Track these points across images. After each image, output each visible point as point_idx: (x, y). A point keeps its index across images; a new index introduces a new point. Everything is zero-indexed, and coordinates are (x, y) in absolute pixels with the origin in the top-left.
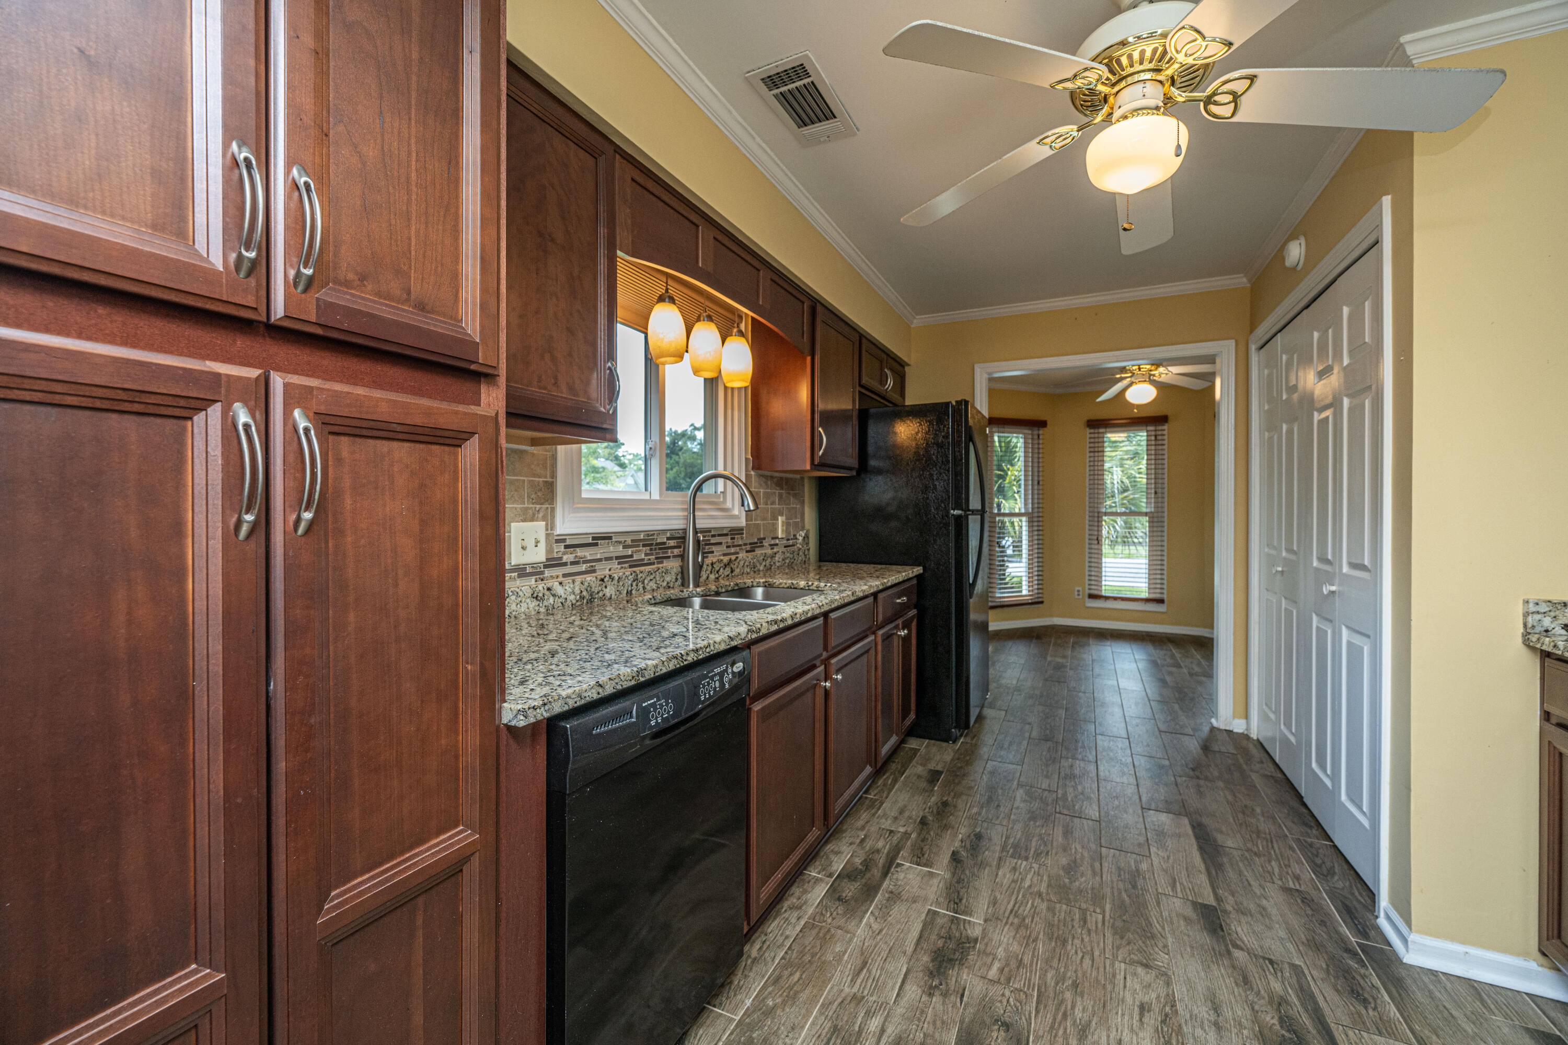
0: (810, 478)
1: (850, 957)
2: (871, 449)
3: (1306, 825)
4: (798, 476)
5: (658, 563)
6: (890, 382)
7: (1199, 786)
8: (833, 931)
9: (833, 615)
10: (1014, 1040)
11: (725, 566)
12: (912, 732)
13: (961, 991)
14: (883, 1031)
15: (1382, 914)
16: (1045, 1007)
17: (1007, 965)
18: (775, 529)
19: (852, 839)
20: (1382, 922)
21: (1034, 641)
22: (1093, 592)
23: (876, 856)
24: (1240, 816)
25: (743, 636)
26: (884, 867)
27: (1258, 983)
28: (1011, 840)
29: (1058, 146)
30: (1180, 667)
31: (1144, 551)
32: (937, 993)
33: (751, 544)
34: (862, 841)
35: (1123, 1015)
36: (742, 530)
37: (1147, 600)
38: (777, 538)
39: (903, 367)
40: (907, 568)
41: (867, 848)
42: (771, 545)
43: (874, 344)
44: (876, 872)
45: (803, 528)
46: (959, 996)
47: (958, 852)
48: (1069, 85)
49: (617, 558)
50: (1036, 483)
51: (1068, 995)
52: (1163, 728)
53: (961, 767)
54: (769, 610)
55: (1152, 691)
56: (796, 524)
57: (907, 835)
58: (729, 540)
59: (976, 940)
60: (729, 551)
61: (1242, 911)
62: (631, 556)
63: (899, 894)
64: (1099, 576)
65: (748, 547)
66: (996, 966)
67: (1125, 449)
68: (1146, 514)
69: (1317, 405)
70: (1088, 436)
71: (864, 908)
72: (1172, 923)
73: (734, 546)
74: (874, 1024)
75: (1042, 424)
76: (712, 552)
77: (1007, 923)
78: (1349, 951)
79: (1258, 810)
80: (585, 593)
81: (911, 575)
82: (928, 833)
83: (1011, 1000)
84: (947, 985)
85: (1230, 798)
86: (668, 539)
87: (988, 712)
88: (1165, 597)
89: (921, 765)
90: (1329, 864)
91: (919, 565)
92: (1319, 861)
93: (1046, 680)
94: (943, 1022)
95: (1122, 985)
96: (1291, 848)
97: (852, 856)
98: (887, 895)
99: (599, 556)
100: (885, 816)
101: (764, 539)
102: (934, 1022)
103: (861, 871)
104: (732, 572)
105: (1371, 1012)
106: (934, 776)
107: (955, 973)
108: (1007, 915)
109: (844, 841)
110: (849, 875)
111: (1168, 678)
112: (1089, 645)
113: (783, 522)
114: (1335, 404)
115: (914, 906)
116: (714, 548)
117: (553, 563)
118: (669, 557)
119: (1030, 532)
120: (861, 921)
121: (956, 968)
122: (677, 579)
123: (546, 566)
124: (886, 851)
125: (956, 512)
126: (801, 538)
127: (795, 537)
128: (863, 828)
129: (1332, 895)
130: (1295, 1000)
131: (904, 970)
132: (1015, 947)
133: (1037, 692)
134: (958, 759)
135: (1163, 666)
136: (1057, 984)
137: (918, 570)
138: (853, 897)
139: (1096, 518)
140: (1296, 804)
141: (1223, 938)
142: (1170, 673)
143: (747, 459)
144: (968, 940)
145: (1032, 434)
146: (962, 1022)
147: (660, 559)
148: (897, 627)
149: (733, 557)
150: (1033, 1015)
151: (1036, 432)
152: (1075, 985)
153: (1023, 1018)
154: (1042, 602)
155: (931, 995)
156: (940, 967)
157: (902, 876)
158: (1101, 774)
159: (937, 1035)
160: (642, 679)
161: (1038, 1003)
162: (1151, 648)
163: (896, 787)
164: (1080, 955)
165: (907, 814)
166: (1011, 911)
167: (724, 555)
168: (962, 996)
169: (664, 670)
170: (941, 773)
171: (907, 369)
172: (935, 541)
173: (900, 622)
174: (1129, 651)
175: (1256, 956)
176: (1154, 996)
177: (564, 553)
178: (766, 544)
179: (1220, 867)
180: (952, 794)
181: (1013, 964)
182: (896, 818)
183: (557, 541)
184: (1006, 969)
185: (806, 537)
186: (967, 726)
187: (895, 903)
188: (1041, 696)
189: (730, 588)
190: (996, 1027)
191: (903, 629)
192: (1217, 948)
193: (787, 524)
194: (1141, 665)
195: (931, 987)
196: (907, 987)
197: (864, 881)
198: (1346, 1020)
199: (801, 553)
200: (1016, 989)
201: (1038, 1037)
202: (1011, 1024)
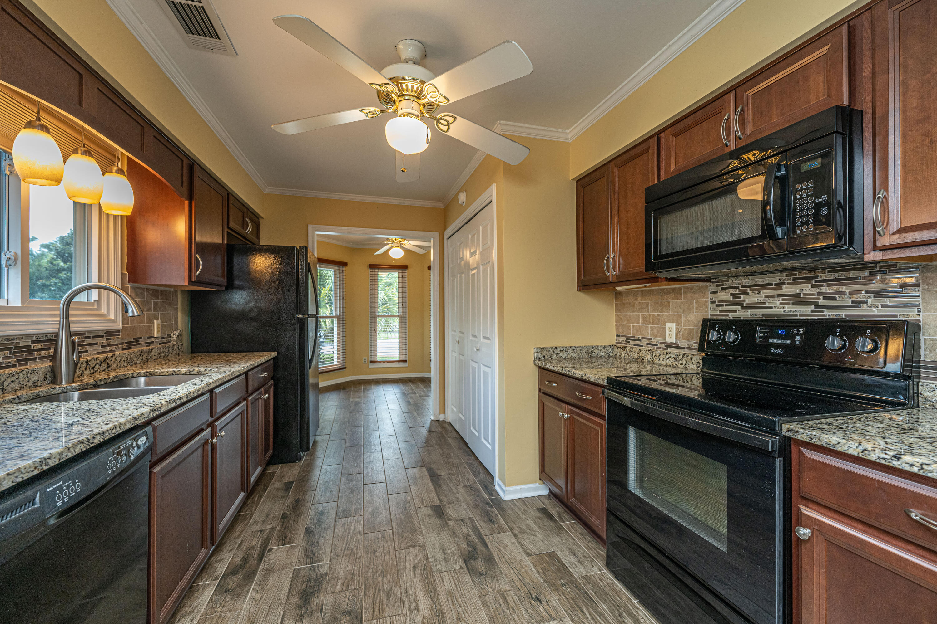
0: (183, 291)
2: (236, 273)
3: (469, 455)
4: (172, 290)
5: (20, 365)
6: (250, 229)
7: (428, 450)
8: (223, 615)
9: (217, 391)
10: (355, 618)
11: (101, 362)
12: (271, 462)
13: (320, 607)
15: (496, 484)
16: (369, 591)
17: (346, 579)
18: (151, 330)
19: (231, 547)
20: (497, 488)
21: (342, 391)
22: (373, 359)
23: (252, 551)
24: (446, 459)
25: (146, 416)
26: (259, 555)
27: (458, 532)
28: (340, 509)
29: (370, 116)
30: (415, 393)
31: (397, 335)
32: (305, 616)
33: (126, 343)
34: (240, 545)
35: (406, 575)
36: (119, 331)
37: (399, 361)
38: (153, 337)
39: (258, 219)
40: (266, 353)
41: (245, 548)
42: (146, 343)
43: (239, 201)
44: (253, 562)
45: (177, 329)
46: (320, 611)
47: (309, 527)
48: (378, 87)
50: (341, 298)
51: (380, 579)
52: (411, 426)
53: (305, 476)
54: (164, 392)
55: (405, 408)
56: (170, 326)
57: (273, 529)
58: (105, 341)
59: (326, 574)
60: (104, 349)
61: (450, 503)
63: (272, 568)
64: (376, 350)
65: (125, 346)
66: (340, 582)
67: (385, 281)
68: (398, 316)
69: (471, 268)
70: (370, 273)
71: (247, 589)
72: (423, 520)
73: (109, 346)
75: (345, 264)
76: (87, 352)
77: (343, 555)
78: (488, 504)
79: (452, 454)
81: (270, 358)
82: (288, 522)
83: (350, 597)
84: (311, 608)
85: (441, 452)
86: (33, 342)
87: (318, 438)
88: (407, 359)
89: (278, 481)
90: (478, 470)
91: (274, 351)
92: (475, 470)
93: (351, 412)
95: (404, 560)
96: (465, 467)
97: (232, 558)
98: (263, 573)
100: (256, 522)
101: (141, 338)
103: (241, 565)
104: (108, 367)
105: (496, 525)
106: (288, 486)
107: (316, 599)
108: (343, 552)
109: (225, 551)
110: (232, 571)
111: (411, 400)
112: (371, 389)
113: (158, 324)
114: (477, 268)
115: (284, 571)
116: (88, 348)
118: (35, 359)
119: (339, 327)
120: (245, 598)
121: (316, 596)
122: (45, 378)
124: (259, 545)
125: (300, 316)
126: (175, 337)
127: (169, 336)
128: (239, 536)
129: (480, 482)
130: (472, 534)
132: (350, 567)
133: (347, 420)
134: (303, 471)
135: (408, 394)
136: (373, 576)
137: (274, 354)
138: (237, 586)
139: (374, 318)
140: (465, 448)
141: (444, 518)
142: (411, 397)
143: (123, 274)
144: (321, 576)
145: (339, 270)
147: (23, 362)
148: (261, 394)
149: (110, 355)
150: (363, 599)
151: (341, 269)
152: (383, 572)
153: (358, 604)
154: (345, 368)
155: (301, 620)
156: (305, 600)
157: (273, 556)
158: (384, 457)
160: (45, 468)
161: (364, 591)
162: (402, 386)
163: (262, 500)
164: (383, 555)
165: (272, 516)
166: (345, 548)
167: (99, 353)
168: (322, 610)
169: (70, 455)
170: (292, 482)
171: (260, 219)
172: (285, 334)
173: (262, 390)
174: (392, 389)
175: (456, 520)
176: (419, 559)
178: (142, 342)
179: (440, 486)
180: (302, 493)
181: (349, 577)
182: (264, 521)
184: (346, 582)
185: (180, 335)
186: (308, 449)
187: (270, 575)
188: (349, 422)
189: (109, 381)
190: (344, 617)
191: (265, 394)
192: (442, 524)
193: (162, 327)
194: (398, 395)
195: (301, 615)
197: (244, 571)
198: (488, 533)
199: (175, 348)
200: (352, 590)
201: (366, 609)
202: (352, 610)
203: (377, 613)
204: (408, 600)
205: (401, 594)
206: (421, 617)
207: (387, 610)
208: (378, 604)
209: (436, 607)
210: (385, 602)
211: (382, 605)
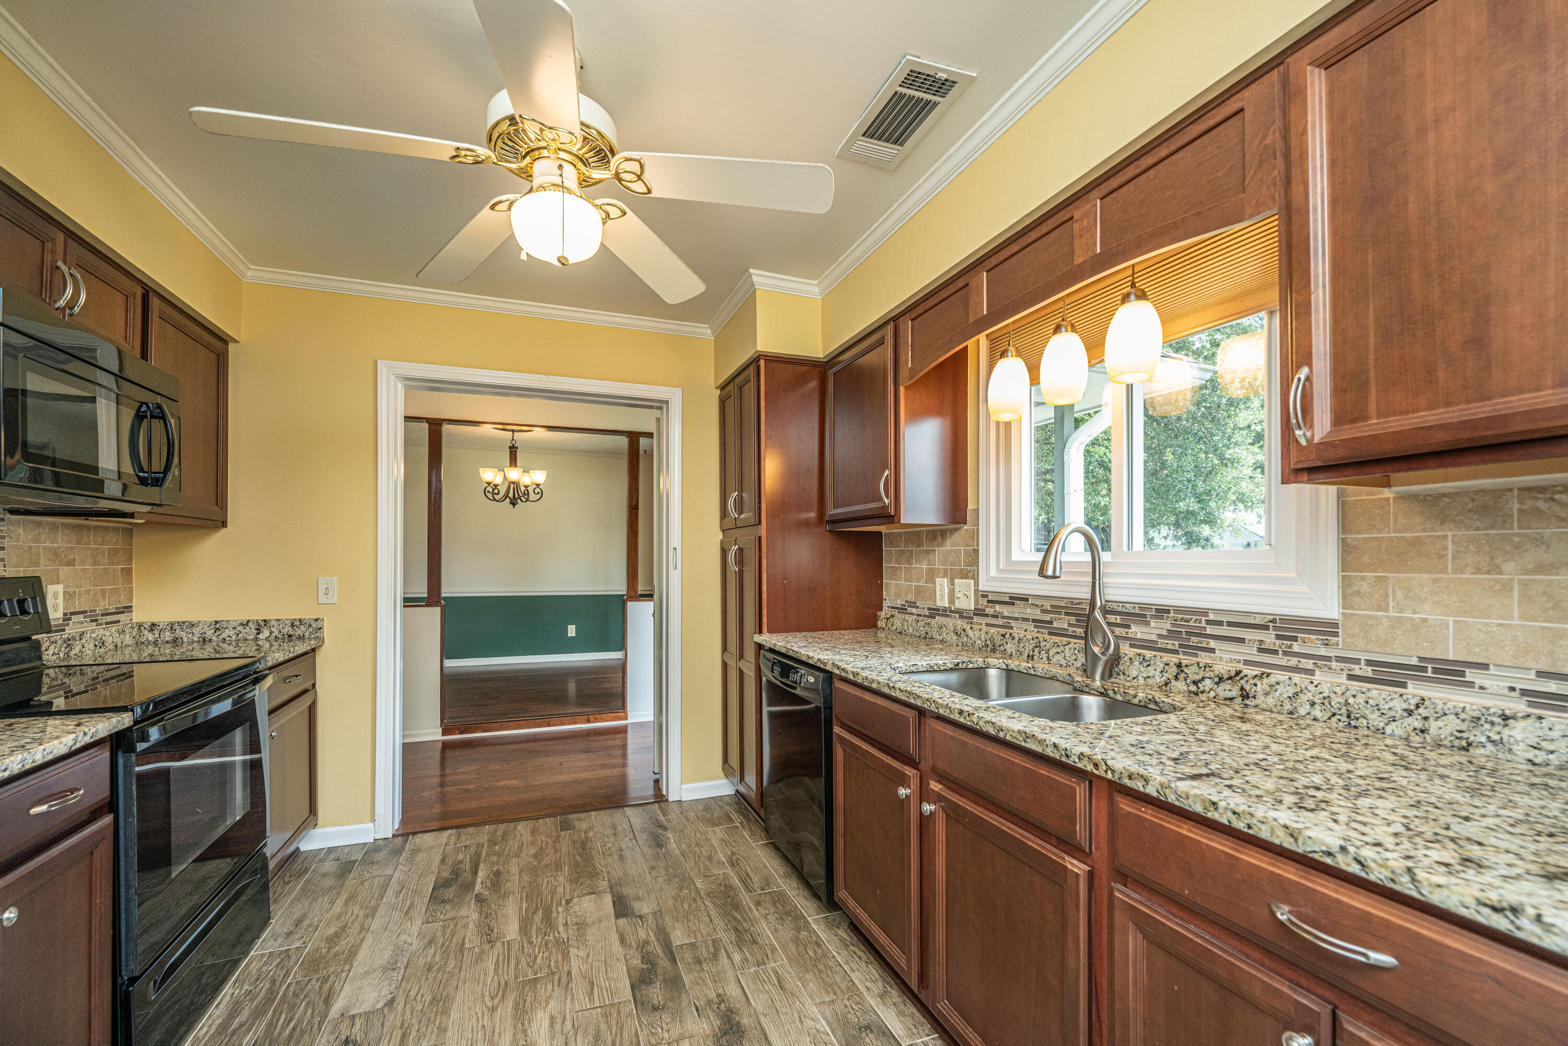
1: (797, 987)
8: (834, 997)
10: (646, 1003)
13: (701, 1014)
14: (729, 957)
16: (631, 1042)
32: (716, 1001)
46: (700, 1009)
49: (1034, 621)
62: (1051, 622)
74: (737, 957)
80: (988, 642)
83: (661, 1033)
84: (713, 1011)
94: (698, 984)
99: (1016, 615)
102: (702, 979)
107: (714, 1024)
117: (979, 612)
121: (716, 1029)
123: (975, 614)
131: (752, 1002)
146: (686, 992)
150: (639, 1029)
153: (645, 1023)
155: (719, 996)
156: (729, 1021)
159: (696, 974)
168: (697, 1010)
177: (987, 607)
183: (983, 596)
190: (662, 1004)
195: (723, 1001)
196: (739, 991)
201: (630, 1014)
202: (652, 1012)
203: (614, 1012)
204: (565, 1032)
205: (576, 1041)
206: (549, 1009)
207: (600, 1016)
208: (614, 1022)
209: (522, 1024)
210: (603, 1027)
211: (607, 1022)
